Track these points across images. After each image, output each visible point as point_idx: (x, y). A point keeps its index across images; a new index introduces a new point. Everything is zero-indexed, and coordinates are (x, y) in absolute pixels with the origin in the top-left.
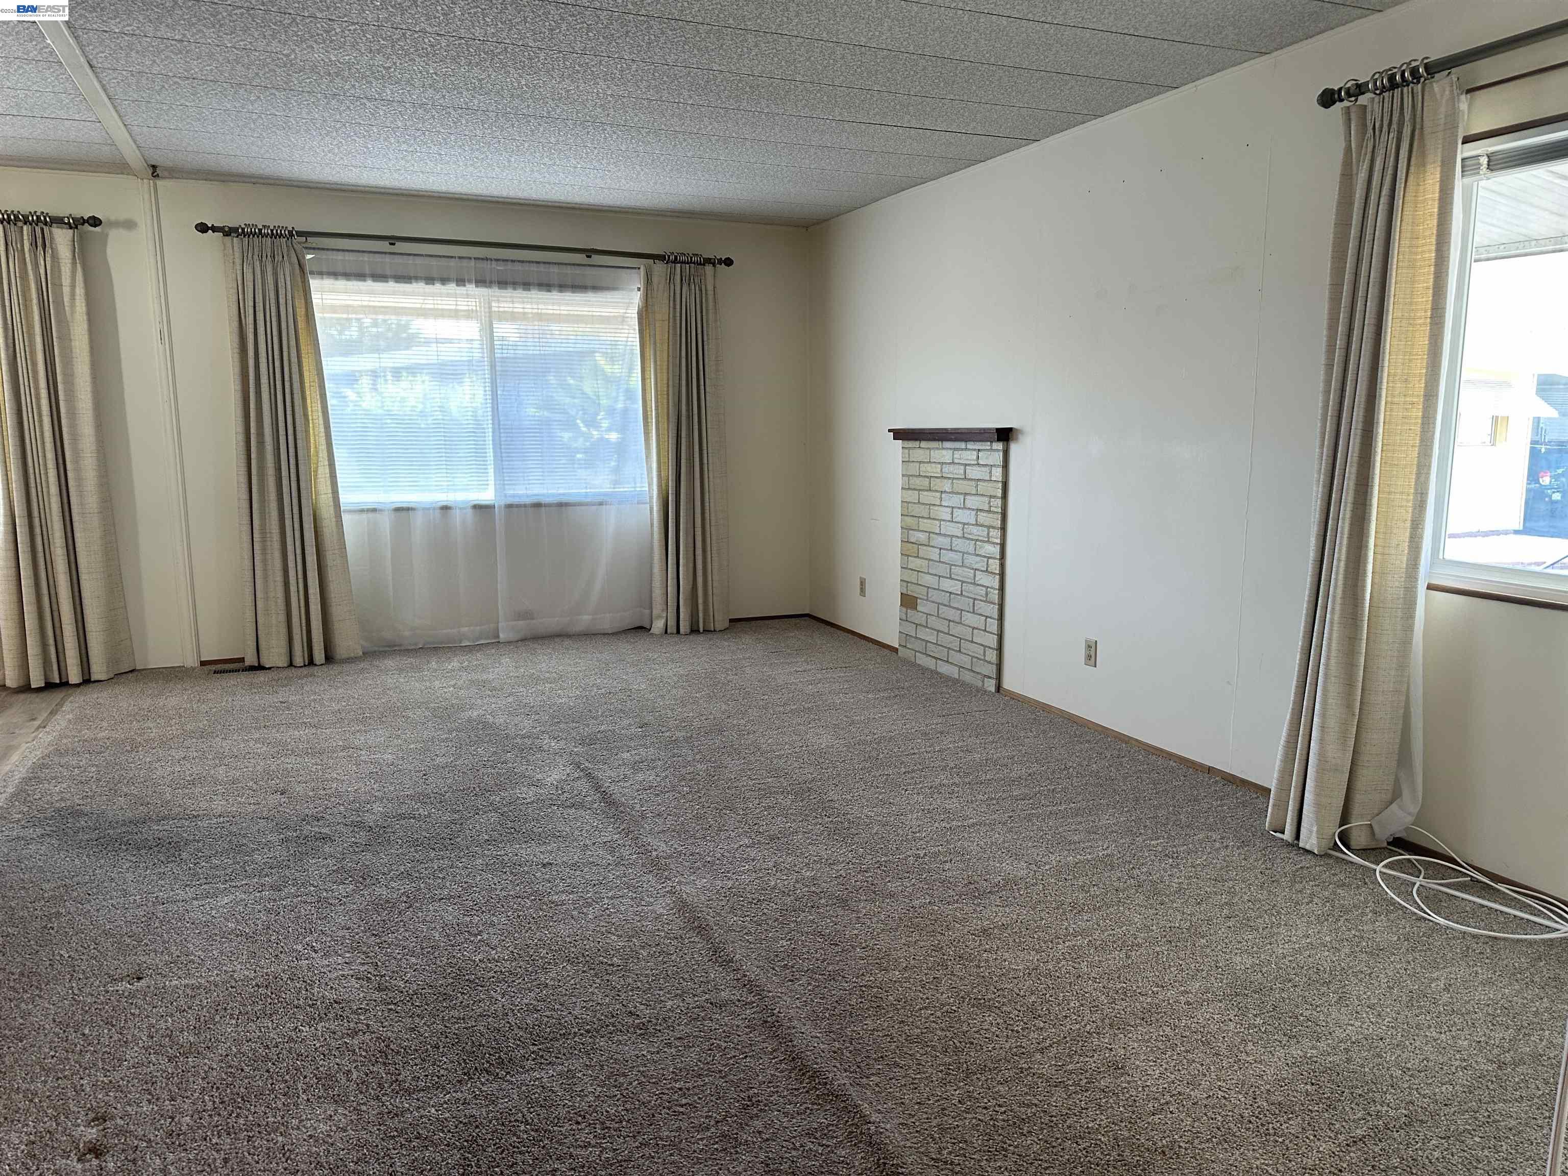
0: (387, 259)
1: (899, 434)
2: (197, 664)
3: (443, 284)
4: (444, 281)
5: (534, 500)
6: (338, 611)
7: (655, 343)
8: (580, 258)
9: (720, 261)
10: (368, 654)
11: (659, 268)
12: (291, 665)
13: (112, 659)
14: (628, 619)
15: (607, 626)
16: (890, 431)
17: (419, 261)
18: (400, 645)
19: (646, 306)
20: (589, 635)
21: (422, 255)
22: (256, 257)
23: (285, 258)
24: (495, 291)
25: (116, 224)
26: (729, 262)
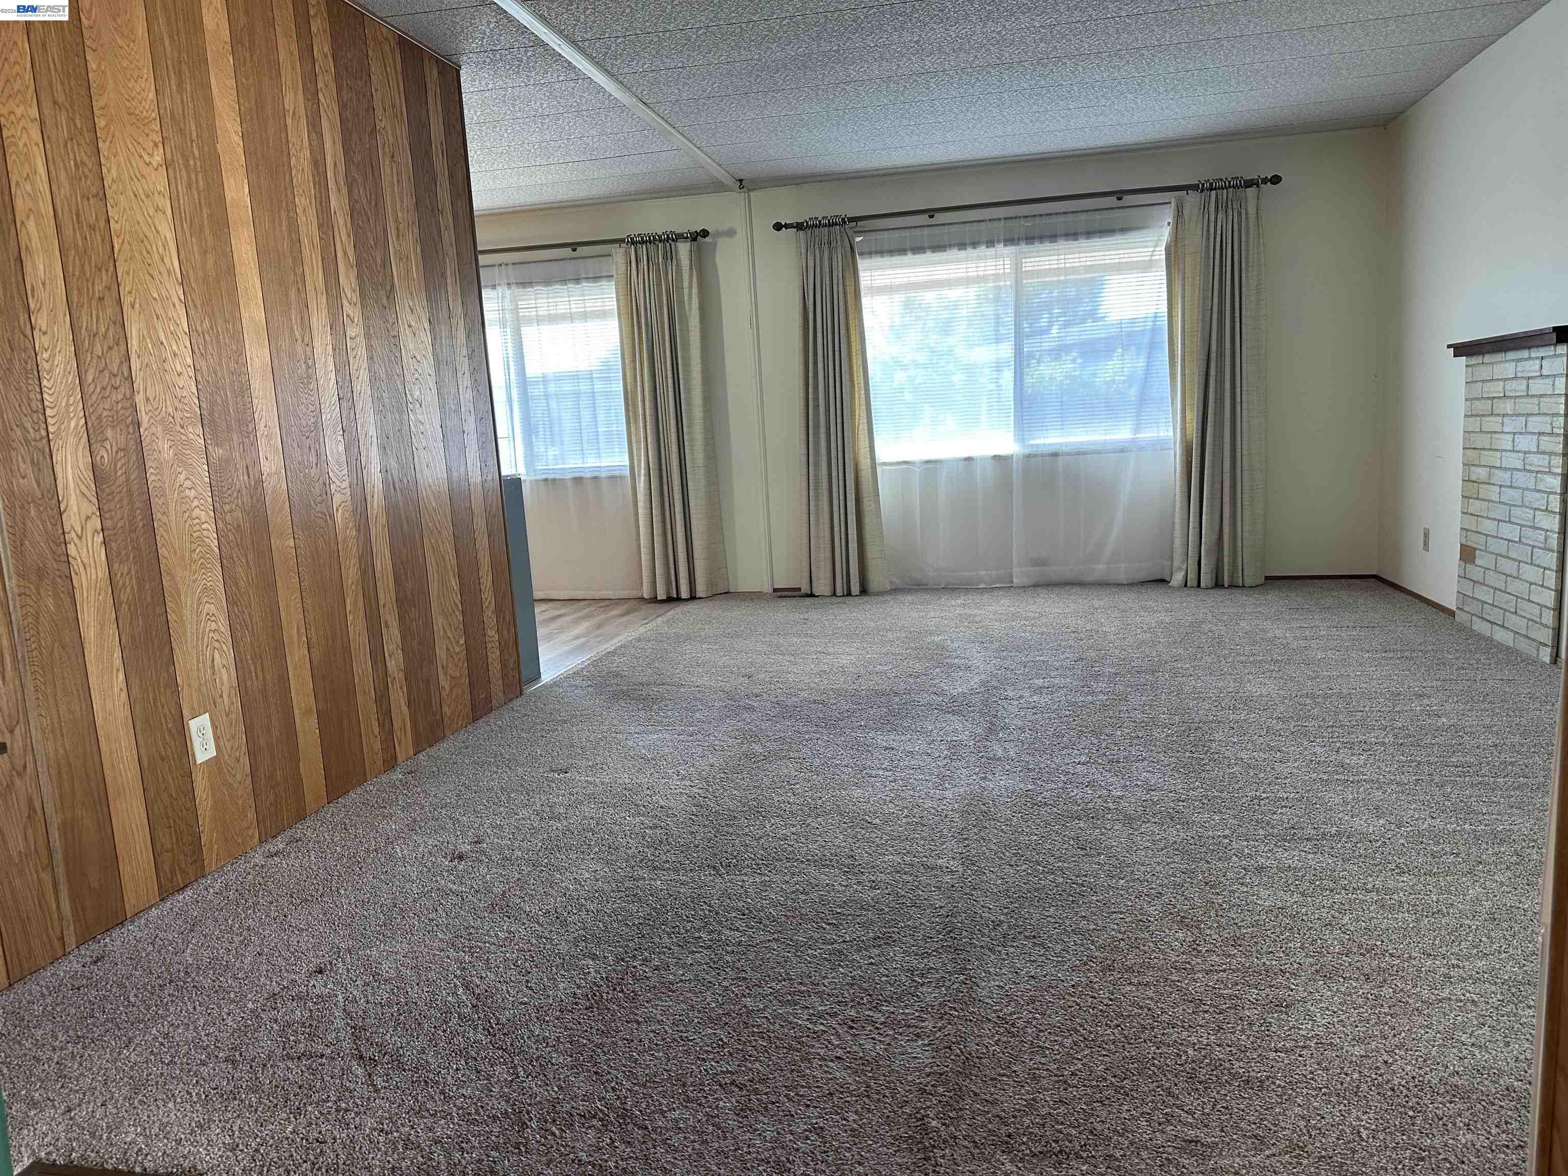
0: (926, 231)
1: (1461, 350)
2: (771, 591)
3: (975, 248)
4: (975, 244)
5: (1052, 449)
6: (872, 552)
7: (1184, 278)
8: (1112, 201)
9: (1265, 181)
10: (895, 591)
11: (1192, 199)
12: (834, 594)
13: (711, 583)
14: (1147, 570)
15: (1122, 577)
16: (1449, 346)
17: (953, 229)
18: (926, 585)
19: (1176, 241)
20: (1103, 585)
21: (956, 223)
22: (816, 245)
23: (839, 243)
24: (1024, 247)
25: (719, 234)
26: (1276, 180)
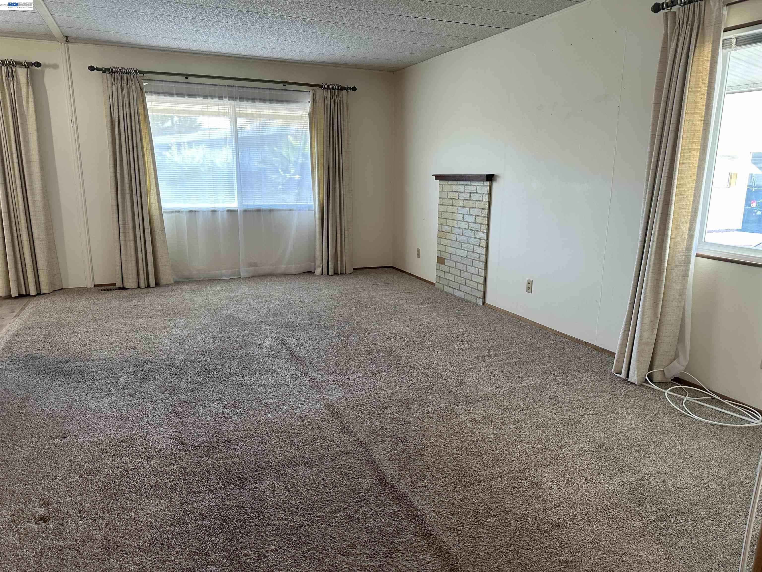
0: (184, 86)
1: (438, 177)
2: (93, 286)
3: (212, 99)
4: (213, 97)
5: (257, 208)
6: (162, 262)
7: (317, 130)
8: (281, 86)
9: (350, 89)
10: (176, 283)
11: (320, 92)
12: (139, 287)
13: (51, 283)
14: (304, 267)
15: (293, 271)
16: (433, 175)
17: (200, 87)
18: (192, 278)
19: (313, 111)
20: (284, 275)
21: (201, 84)
22: (118, 84)
23: (133, 84)
24: (238, 102)
25: (49, 66)
26: (354, 89)
